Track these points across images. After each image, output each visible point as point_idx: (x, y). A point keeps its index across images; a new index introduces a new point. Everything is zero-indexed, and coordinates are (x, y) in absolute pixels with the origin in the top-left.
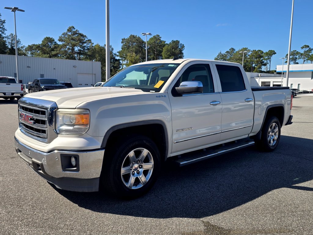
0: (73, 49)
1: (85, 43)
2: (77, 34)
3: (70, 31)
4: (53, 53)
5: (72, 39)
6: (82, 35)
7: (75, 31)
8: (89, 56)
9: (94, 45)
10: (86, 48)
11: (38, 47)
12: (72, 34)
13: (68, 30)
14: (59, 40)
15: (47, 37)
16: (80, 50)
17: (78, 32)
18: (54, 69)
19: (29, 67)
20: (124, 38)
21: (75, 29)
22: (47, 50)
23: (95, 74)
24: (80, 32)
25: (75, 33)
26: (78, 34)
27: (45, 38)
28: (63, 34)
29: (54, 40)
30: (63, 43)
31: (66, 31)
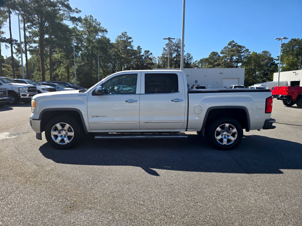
0: (231, 59)
1: (243, 52)
2: (235, 46)
3: (231, 45)
4: (216, 63)
5: (232, 51)
6: (240, 46)
7: (234, 44)
8: (245, 62)
9: (251, 53)
10: (243, 57)
11: (206, 60)
12: (231, 47)
13: (229, 44)
14: (221, 53)
15: (213, 52)
16: (238, 59)
17: (237, 45)
18: (205, 76)
19: (188, 76)
20: (284, 43)
21: (234, 42)
22: (212, 61)
23: (239, 78)
24: (238, 44)
25: (234, 46)
26: (237, 46)
27: (211, 53)
28: (225, 48)
29: (217, 54)
30: (224, 55)
31: (227, 45)
